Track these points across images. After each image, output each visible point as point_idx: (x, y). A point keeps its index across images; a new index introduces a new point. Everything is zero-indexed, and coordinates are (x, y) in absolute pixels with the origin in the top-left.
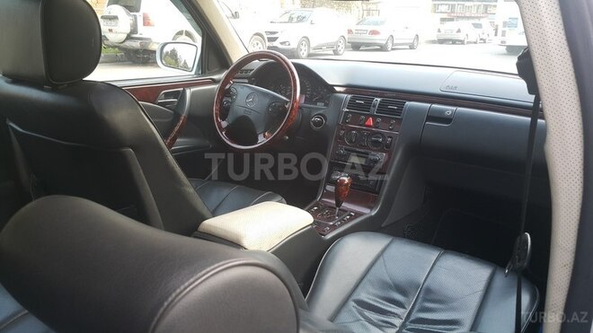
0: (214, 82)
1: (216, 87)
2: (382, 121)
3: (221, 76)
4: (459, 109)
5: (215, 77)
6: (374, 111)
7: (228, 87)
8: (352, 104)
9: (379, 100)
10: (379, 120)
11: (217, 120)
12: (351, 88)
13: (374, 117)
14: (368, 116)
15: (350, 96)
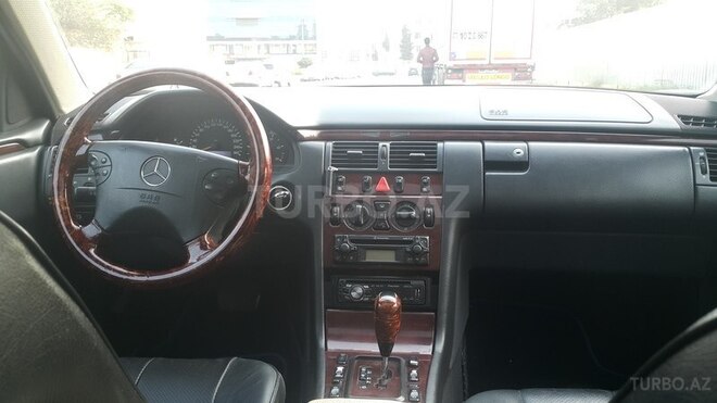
0: (25, 146)
1: (32, 155)
2: (406, 181)
3: (37, 133)
4: (533, 145)
5: (28, 136)
6: (385, 164)
7: (82, 151)
8: (339, 157)
9: (388, 144)
10: (401, 179)
11: (69, 227)
12: (327, 131)
13: (390, 176)
14: (377, 176)
15: (330, 144)
